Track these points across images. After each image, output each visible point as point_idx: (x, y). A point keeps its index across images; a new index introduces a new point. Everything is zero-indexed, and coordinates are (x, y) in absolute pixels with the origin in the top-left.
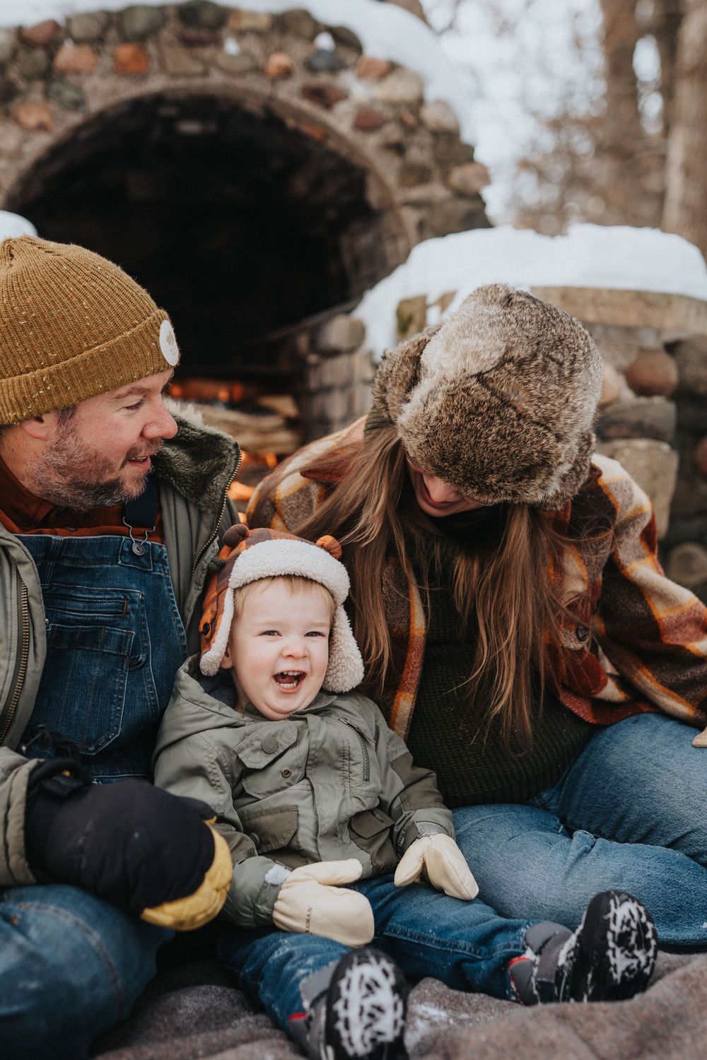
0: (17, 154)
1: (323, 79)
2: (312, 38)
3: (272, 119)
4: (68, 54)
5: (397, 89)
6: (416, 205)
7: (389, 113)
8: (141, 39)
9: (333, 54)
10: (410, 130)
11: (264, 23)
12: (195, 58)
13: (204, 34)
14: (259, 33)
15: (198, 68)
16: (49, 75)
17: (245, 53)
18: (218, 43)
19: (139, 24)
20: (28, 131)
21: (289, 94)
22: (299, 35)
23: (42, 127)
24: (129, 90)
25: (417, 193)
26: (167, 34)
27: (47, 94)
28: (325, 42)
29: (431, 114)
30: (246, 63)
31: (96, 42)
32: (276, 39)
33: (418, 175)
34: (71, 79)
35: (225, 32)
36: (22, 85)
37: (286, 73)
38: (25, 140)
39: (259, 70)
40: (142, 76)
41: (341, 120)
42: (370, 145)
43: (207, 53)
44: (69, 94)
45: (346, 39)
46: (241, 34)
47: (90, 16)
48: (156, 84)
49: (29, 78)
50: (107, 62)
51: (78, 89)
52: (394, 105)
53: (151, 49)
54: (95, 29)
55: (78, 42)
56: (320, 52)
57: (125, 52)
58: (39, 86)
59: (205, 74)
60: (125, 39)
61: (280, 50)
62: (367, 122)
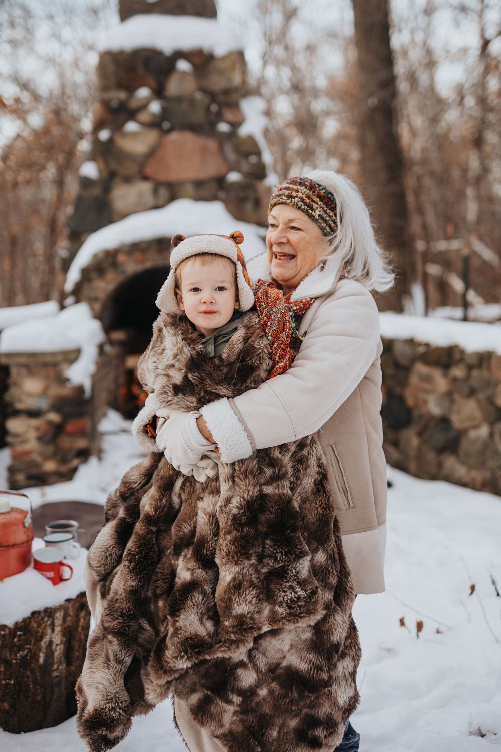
0: (105, 290)
4: (121, 258)
8: (144, 251)
19: (143, 247)
20: (109, 283)
23: (113, 281)
24: (140, 267)
26: (152, 249)
27: (114, 270)
31: (130, 253)
34: (122, 265)
36: (106, 267)
38: (107, 285)
44: (121, 270)
47: (128, 245)
49: (109, 266)
50: (133, 259)
51: (123, 268)
53: (148, 253)
54: (129, 249)
55: (124, 254)
57: (139, 255)
58: (111, 268)
60: (139, 252)
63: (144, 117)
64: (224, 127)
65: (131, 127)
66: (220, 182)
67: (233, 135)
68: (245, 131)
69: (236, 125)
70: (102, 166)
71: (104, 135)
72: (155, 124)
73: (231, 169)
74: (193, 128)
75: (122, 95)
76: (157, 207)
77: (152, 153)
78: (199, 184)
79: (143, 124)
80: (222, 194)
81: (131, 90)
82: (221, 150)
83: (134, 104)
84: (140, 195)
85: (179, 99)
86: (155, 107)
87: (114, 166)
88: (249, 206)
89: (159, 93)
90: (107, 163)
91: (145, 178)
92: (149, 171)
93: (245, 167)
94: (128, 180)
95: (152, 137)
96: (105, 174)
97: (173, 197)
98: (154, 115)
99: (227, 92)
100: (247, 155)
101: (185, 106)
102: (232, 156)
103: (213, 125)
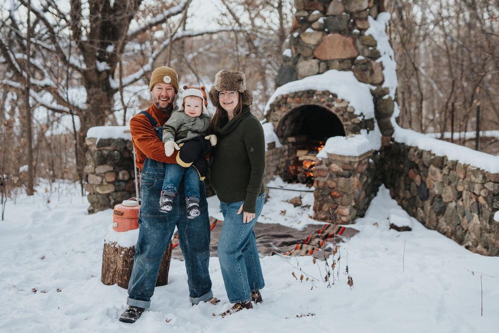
0: (281, 116)
1: (330, 103)
2: (329, 96)
3: (324, 109)
4: (289, 100)
5: (343, 105)
6: (346, 125)
7: (341, 109)
8: (300, 97)
9: (332, 98)
10: (344, 112)
11: (321, 93)
12: (309, 100)
13: (310, 95)
14: (320, 95)
15: (309, 101)
16: (286, 103)
17: (317, 99)
18: (313, 97)
19: (300, 94)
20: (283, 112)
21: (324, 105)
22: (327, 95)
23: (285, 112)
24: (298, 105)
25: (345, 123)
26: (304, 96)
27: (286, 106)
28: (331, 96)
29: (349, 109)
30: (317, 100)
31: (293, 97)
32: (323, 96)
33: (346, 120)
34: (289, 104)
35: (314, 95)
36: (282, 104)
37: (324, 102)
38: (282, 113)
39: (319, 101)
40: (300, 103)
41: (333, 110)
42: (338, 114)
43: (311, 99)
44: (289, 106)
45: (335, 96)
46: (317, 95)
47: (293, 93)
48: (302, 104)
49: (283, 104)
50: (295, 101)
51: (290, 105)
52: (342, 108)
53: (302, 98)
54: (293, 95)
55: (290, 97)
56: (330, 98)
57: (298, 99)
58: (284, 105)
59: (310, 102)
60: (298, 97)
61: (323, 98)
62: (338, 110)
63: (315, 25)
64: (356, 31)
65: (309, 30)
66: (353, 60)
67: (361, 35)
68: (367, 33)
69: (362, 30)
70: (294, 51)
71: (296, 35)
72: (320, 30)
73: (359, 55)
74: (340, 32)
75: (306, 14)
76: (319, 73)
77: (318, 44)
78: (341, 61)
79: (314, 29)
80: (353, 67)
81: (310, 11)
82: (354, 43)
83: (311, 19)
84: (311, 66)
85: (334, 16)
86: (321, 20)
87: (299, 51)
88: (368, 73)
89: (324, 13)
90: (296, 49)
91: (315, 58)
92: (316, 54)
93: (367, 52)
94: (306, 58)
95: (319, 35)
96: (295, 55)
97: (328, 68)
98: (320, 24)
99: (359, 12)
100: (368, 46)
101: (337, 20)
102: (360, 47)
103: (350, 30)
